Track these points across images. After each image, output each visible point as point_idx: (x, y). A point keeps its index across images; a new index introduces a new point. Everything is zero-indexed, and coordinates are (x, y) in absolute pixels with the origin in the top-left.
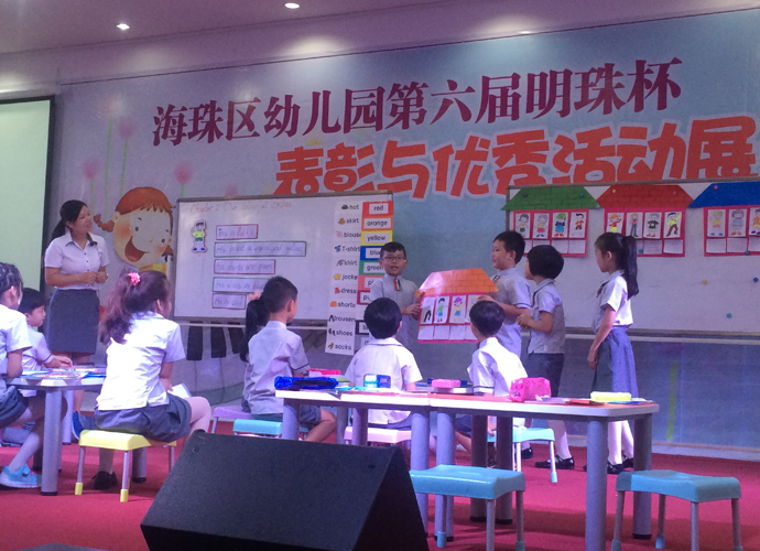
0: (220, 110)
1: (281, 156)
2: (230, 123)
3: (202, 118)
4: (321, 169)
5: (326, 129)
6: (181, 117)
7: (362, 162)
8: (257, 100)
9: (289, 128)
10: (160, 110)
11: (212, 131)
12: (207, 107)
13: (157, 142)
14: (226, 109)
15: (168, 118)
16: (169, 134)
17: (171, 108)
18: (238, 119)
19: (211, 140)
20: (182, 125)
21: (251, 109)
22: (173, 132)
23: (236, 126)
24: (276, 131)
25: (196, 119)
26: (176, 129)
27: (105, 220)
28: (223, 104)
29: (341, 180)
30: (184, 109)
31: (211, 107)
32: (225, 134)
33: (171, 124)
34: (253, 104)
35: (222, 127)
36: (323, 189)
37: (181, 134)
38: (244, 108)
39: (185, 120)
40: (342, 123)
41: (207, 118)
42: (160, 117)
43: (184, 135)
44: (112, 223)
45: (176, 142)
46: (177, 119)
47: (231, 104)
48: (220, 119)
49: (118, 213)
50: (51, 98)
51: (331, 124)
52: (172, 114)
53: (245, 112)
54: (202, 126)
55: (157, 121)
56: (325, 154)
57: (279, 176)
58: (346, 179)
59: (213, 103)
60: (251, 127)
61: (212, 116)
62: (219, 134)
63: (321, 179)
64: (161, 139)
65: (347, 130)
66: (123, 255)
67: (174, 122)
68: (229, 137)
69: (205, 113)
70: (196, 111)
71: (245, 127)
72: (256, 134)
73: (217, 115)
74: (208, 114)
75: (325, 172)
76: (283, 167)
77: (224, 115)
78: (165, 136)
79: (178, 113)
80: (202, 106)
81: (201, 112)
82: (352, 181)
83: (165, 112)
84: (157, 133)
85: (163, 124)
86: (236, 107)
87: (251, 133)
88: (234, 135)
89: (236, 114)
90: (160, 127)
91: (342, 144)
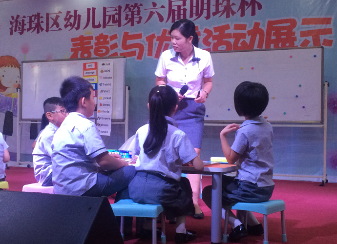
0: (42, 17)
1: (73, 40)
2: (47, 24)
3: (33, 21)
4: (92, 46)
5: (94, 26)
6: (23, 21)
7: (112, 43)
8: (60, 12)
9: (76, 26)
10: (13, 18)
11: (38, 28)
12: (35, 16)
13: (11, 34)
14: (45, 17)
17: (18, 16)
18: (51, 22)
19: (38, 32)
20: (24, 25)
21: (57, 17)
22: (19, 28)
23: (50, 25)
24: (69, 28)
25: (31, 22)
26: (21, 27)
28: (43, 14)
29: (102, 51)
30: (24, 17)
31: (38, 16)
32: (45, 29)
33: (18, 25)
34: (59, 14)
35: (44, 26)
36: (93, 55)
37: (23, 30)
38: (54, 16)
39: (25, 22)
40: (102, 23)
41: (36, 21)
42: (13, 21)
43: (25, 30)
45: (21, 33)
46: (21, 22)
47: (48, 15)
48: (42, 22)
51: (97, 24)
52: (18, 20)
53: (54, 18)
54: (33, 25)
55: (11, 23)
56: (94, 39)
57: (72, 50)
58: (104, 51)
59: (39, 14)
60: (58, 26)
61: (38, 20)
62: (42, 29)
63: (92, 51)
64: (13, 32)
65: (104, 27)
67: (20, 24)
68: (47, 31)
69: (35, 20)
70: (30, 18)
71: (55, 26)
72: (60, 29)
73: (41, 20)
74: (36, 20)
75: (94, 47)
76: (74, 45)
77: (44, 20)
78: (15, 31)
79: (21, 19)
80: (33, 16)
81: (33, 18)
82: (107, 52)
83: (15, 18)
84: (11, 29)
85: (14, 24)
86: (50, 16)
87: (58, 29)
88: (50, 30)
89: (50, 19)
90: (13, 26)
91: (102, 34)
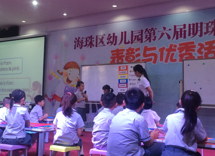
0: (93, 38)
1: (112, 51)
2: (97, 42)
3: (88, 41)
4: (124, 55)
5: (125, 43)
6: (82, 40)
7: (137, 53)
8: (104, 35)
9: (114, 43)
10: (76, 39)
11: (91, 44)
12: (89, 37)
13: (75, 48)
14: (95, 38)
15: (78, 41)
16: (79, 46)
17: (79, 38)
18: (99, 41)
19: (91, 47)
20: (82, 43)
21: (103, 38)
23: (98, 43)
24: (110, 44)
25: (87, 41)
26: (81, 44)
27: (60, 72)
28: (94, 36)
29: (130, 58)
30: (83, 38)
31: (91, 37)
32: (95, 45)
33: (79, 43)
34: (103, 36)
35: (94, 43)
36: (125, 61)
37: (82, 46)
38: (101, 37)
39: (83, 41)
40: (130, 41)
42: (76, 41)
43: (83, 46)
44: (62, 73)
45: (81, 48)
46: (81, 41)
47: (97, 36)
48: (94, 41)
49: (64, 69)
50: (45, 36)
51: (127, 41)
54: (88, 43)
56: (125, 50)
57: (111, 58)
58: (132, 58)
59: (91, 36)
60: (103, 43)
61: (91, 40)
62: (93, 46)
63: (124, 58)
65: (132, 43)
66: (66, 82)
67: (80, 42)
68: (96, 46)
70: (87, 38)
71: (101, 43)
72: (104, 45)
73: (93, 40)
74: (90, 40)
75: (125, 56)
76: (113, 55)
77: (95, 40)
78: (77, 47)
80: (88, 37)
81: (88, 39)
82: (134, 59)
83: (77, 39)
84: (75, 46)
85: (77, 43)
87: (103, 45)
88: (98, 45)
89: (98, 39)
90: (76, 44)
91: (130, 47)
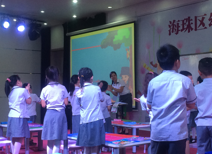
0: (192, 20)
2: (196, 24)
3: (185, 24)
6: (178, 24)
8: (205, 15)
10: (170, 22)
11: (189, 28)
12: (187, 19)
13: (170, 34)
14: (194, 19)
15: (173, 25)
16: (174, 31)
17: (174, 21)
18: (198, 23)
19: (189, 32)
20: (178, 27)
21: (203, 18)
23: (198, 25)
25: (183, 24)
26: (176, 29)
30: (179, 21)
31: (189, 19)
32: (194, 28)
33: (175, 27)
35: (193, 26)
37: (178, 30)
38: (200, 18)
39: (180, 25)
41: (187, 23)
42: (171, 25)
45: (177, 34)
46: (177, 25)
47: (196, 17)
48: (192, 23)
50: (134, 22)
52: (175, 23)
53: (201, 20)
54: (185, 27)
55: (170, 26)
59: (189, 17)
60: (204, 25)
61: (189, 23)
62: (192, 29)
64: (171, 33)
67: (176, 26)
68: (196, 30)
69: (186, 22)
70: (183, 21)
71: (201, 25)
72: (206, 28)
74: (187, 22)
78: (173, 32)
79: (177, 23)
80: (185, 19)
81: (185, 21)
83: (172, 23)
84: (170, 31)
85: (172, 28)
86: (198, 18)
87: (204, 28)
88: (197, 29)
89: (198, 21)
90: (170, 29)
